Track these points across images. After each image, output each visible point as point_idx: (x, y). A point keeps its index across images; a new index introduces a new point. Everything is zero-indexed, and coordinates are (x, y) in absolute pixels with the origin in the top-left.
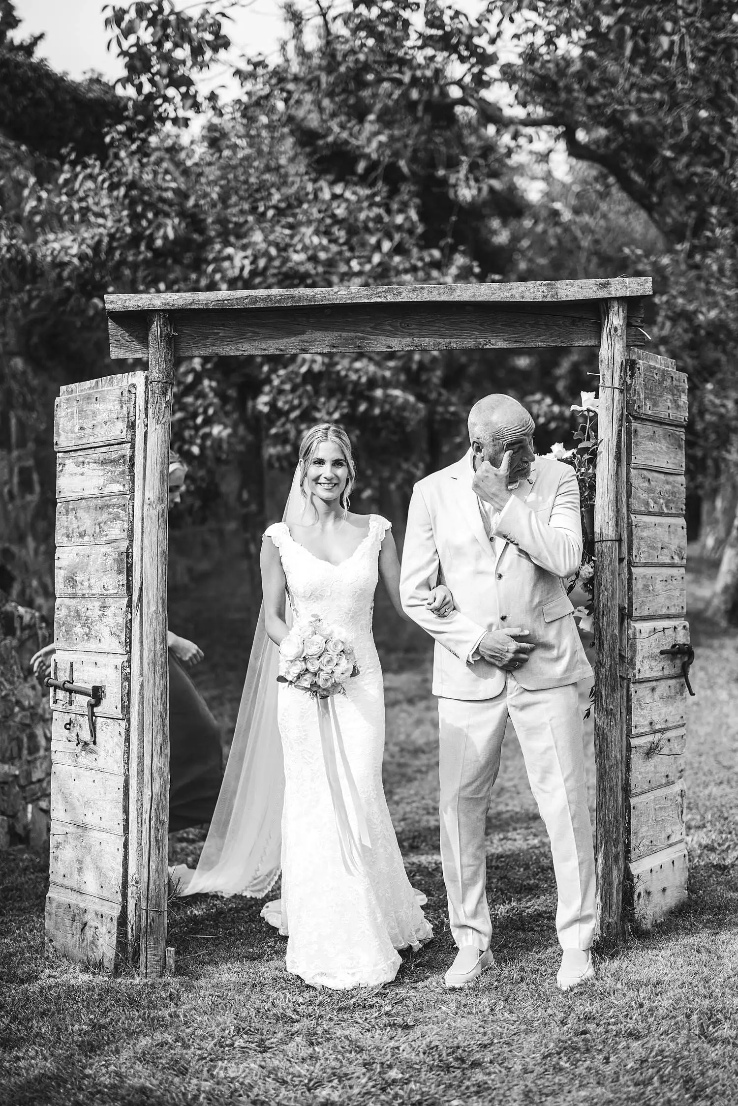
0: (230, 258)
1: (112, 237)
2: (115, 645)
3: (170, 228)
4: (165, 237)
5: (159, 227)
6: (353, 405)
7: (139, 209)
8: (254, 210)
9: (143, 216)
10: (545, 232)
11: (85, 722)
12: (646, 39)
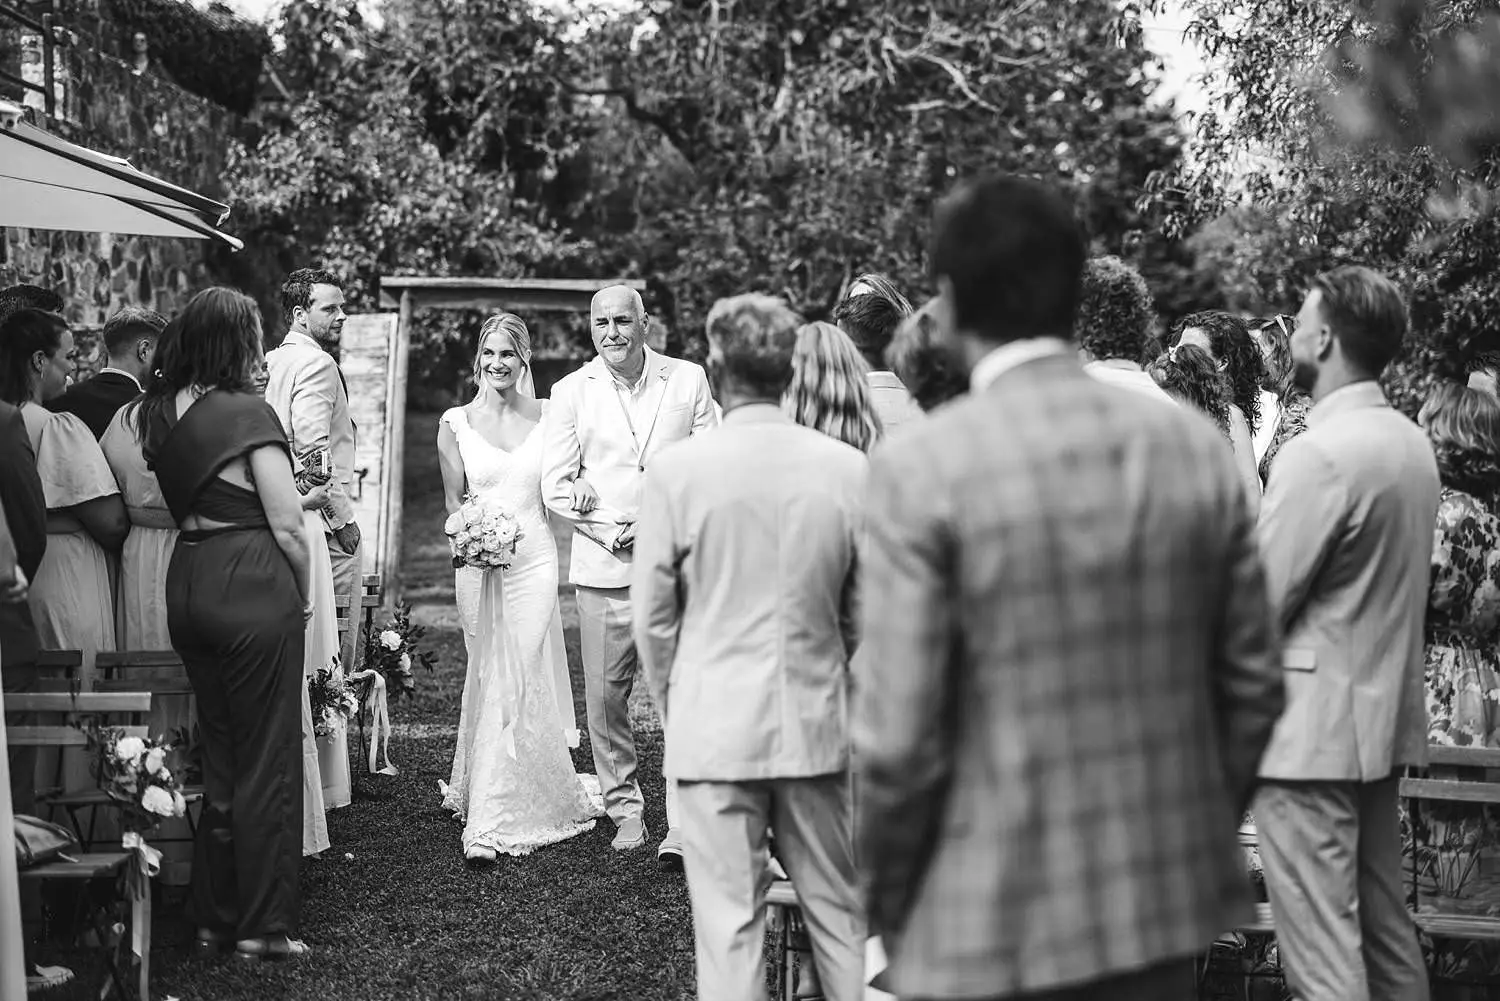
0: (385, 213)
1: (303, 194)
2: (377, 448)
3: (345, 190)
4: (340, 196)
5: (335, 189)
6: (467, 319)
7: (323, 175)
8: (398, 174)
9: (325, 180)
10: (608, 172)
11: (357, 486)
12: (685, 48)
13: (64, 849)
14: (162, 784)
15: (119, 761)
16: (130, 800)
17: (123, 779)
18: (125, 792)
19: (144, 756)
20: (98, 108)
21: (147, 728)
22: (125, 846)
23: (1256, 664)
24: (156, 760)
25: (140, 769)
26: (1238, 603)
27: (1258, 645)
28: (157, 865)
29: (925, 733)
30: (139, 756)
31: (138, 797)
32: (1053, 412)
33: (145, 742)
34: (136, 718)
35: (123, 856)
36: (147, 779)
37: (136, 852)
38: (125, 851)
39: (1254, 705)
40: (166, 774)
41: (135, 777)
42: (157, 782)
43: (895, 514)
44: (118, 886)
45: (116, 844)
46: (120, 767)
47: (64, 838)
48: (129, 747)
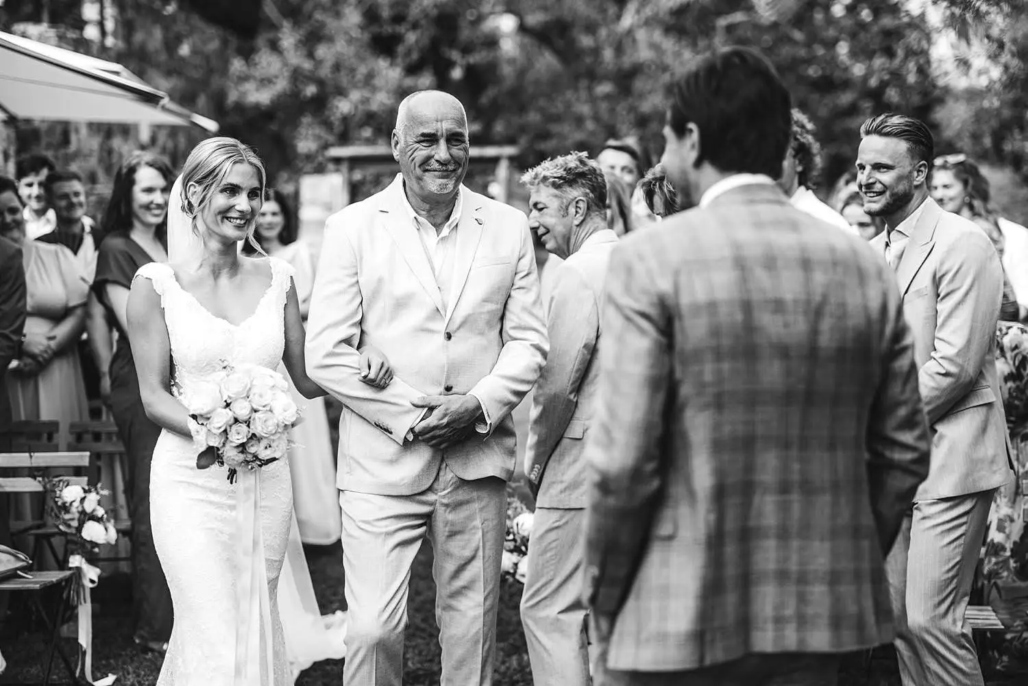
13: (22, 569)
14: (99, 520)
15: (64, 503)
16: (74, 531)
17: (67, 517)
18: (69, 526)
19: (83, 500)
20: (138, 37)
21: (86, 479)
22: (71, 565)
23: (907, 437)
24: (92, 502)
25: (80, 509)
26: (895, 389)
27: (910, 423)
28: (96, 579)
29: (645, 455)
30: (79, 499)
31: (79, 529)
32: (759, 225)
33: (83, 489)
34: (78, 471)
35: (68, 573)
36: (86, 517)
37: (79, 569)
38: (71, 569)
39: (904, 469)
40: (100, 512)
41: (77, 516)
42: (93, 517)
43: (628, 289)
44: (65, 595)
45: (62, 565)
46: (65, 508)
47: (23, 561)
48: (72, 492)
